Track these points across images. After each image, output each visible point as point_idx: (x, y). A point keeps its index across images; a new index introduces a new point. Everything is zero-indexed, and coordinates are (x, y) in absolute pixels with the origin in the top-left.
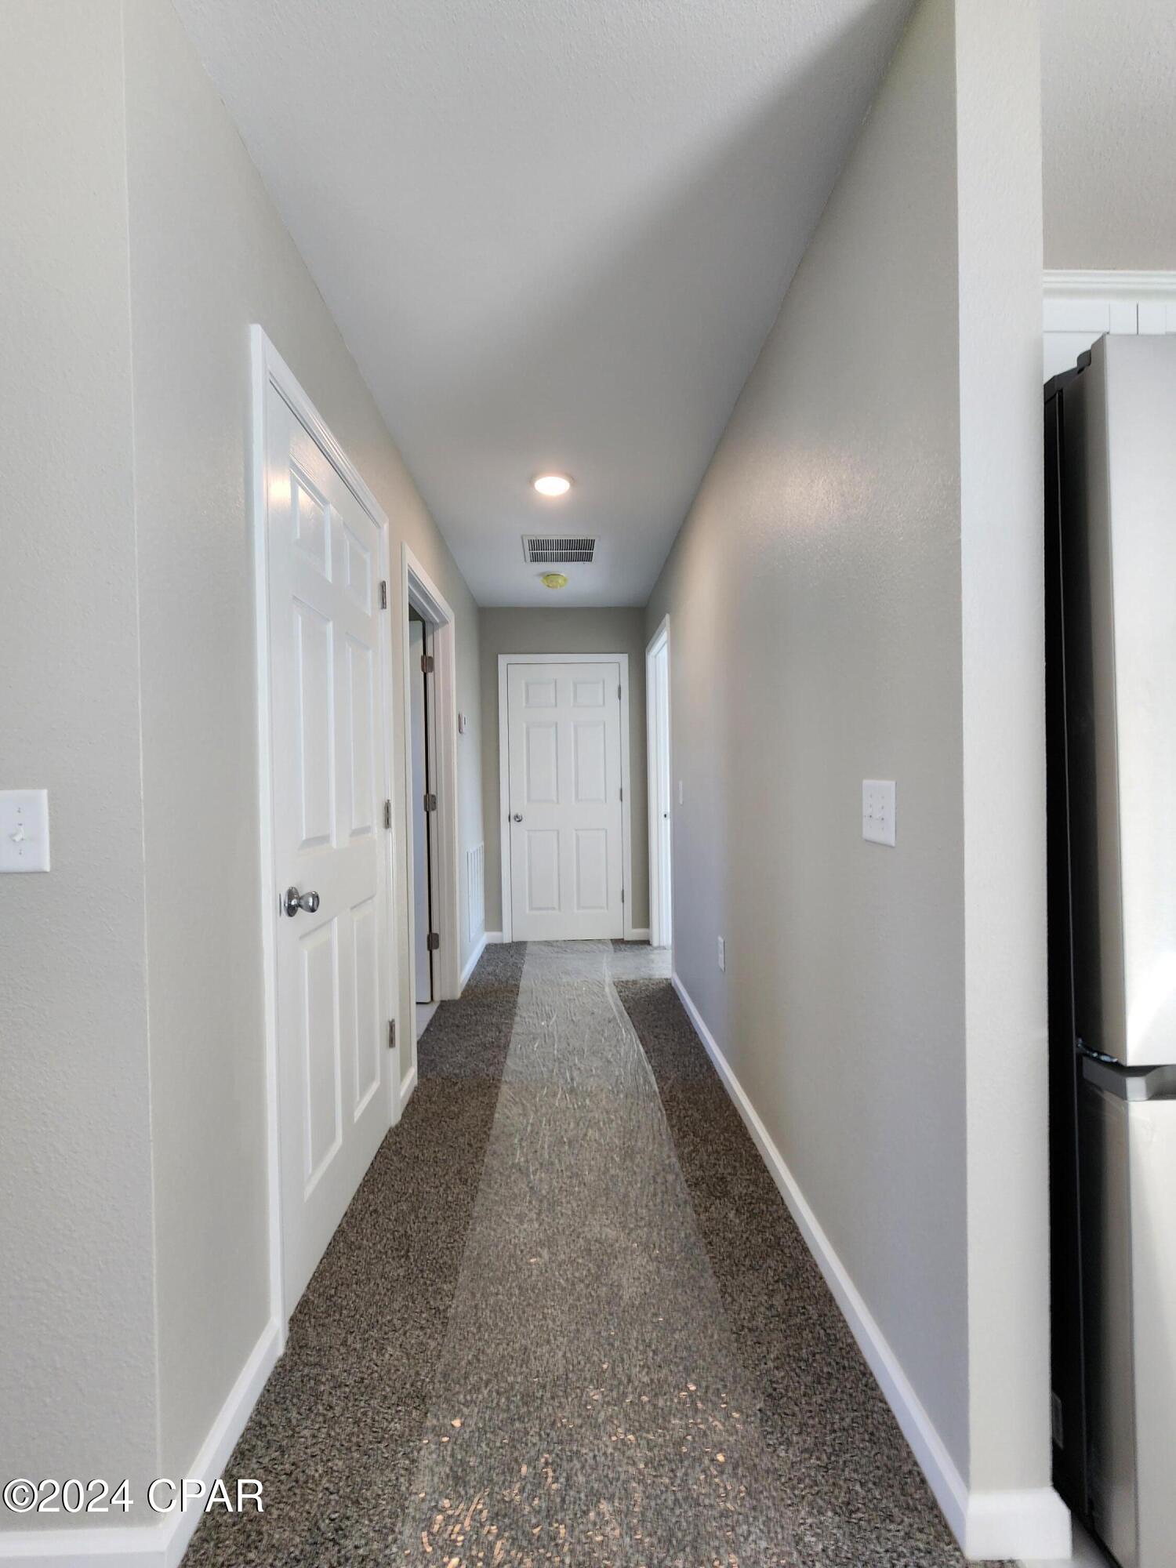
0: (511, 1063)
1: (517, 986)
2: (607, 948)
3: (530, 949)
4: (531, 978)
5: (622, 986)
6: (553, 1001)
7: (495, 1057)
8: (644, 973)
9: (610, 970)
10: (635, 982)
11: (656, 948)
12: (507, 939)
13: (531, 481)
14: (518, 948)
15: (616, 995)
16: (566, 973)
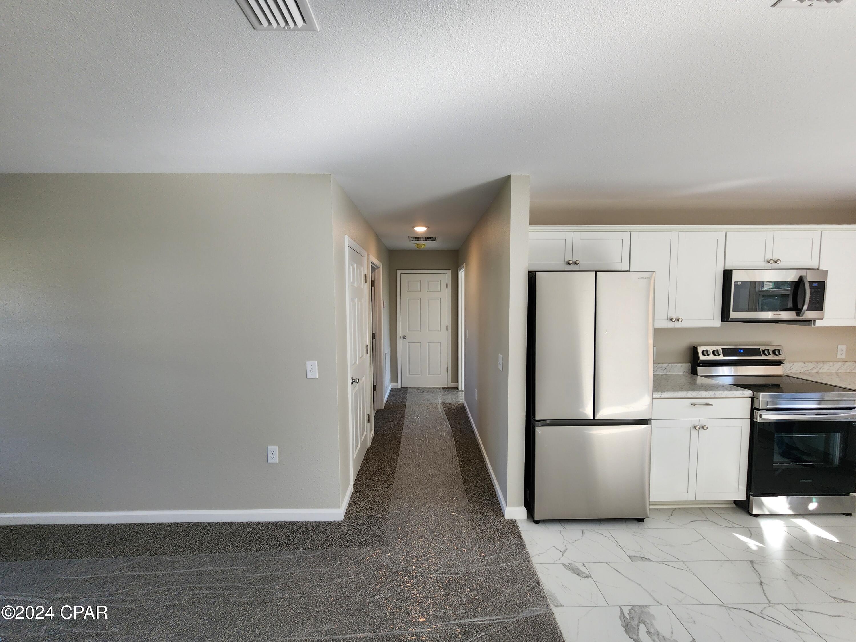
0: (405, 430)
1: (405, 405)
2: (440, 391)
3: (409, 390)
4: (410, 401)
5: (445, 405)
6: (418, 411)
7: (399, 428)
8: (454, 401)
9: (440, 399)
10: (450, 404)
11: (460, 391)
12: (400, 387)
13: (413, 227)
14: (404, 390)
15: (442, 409)
16: (424, 400)
